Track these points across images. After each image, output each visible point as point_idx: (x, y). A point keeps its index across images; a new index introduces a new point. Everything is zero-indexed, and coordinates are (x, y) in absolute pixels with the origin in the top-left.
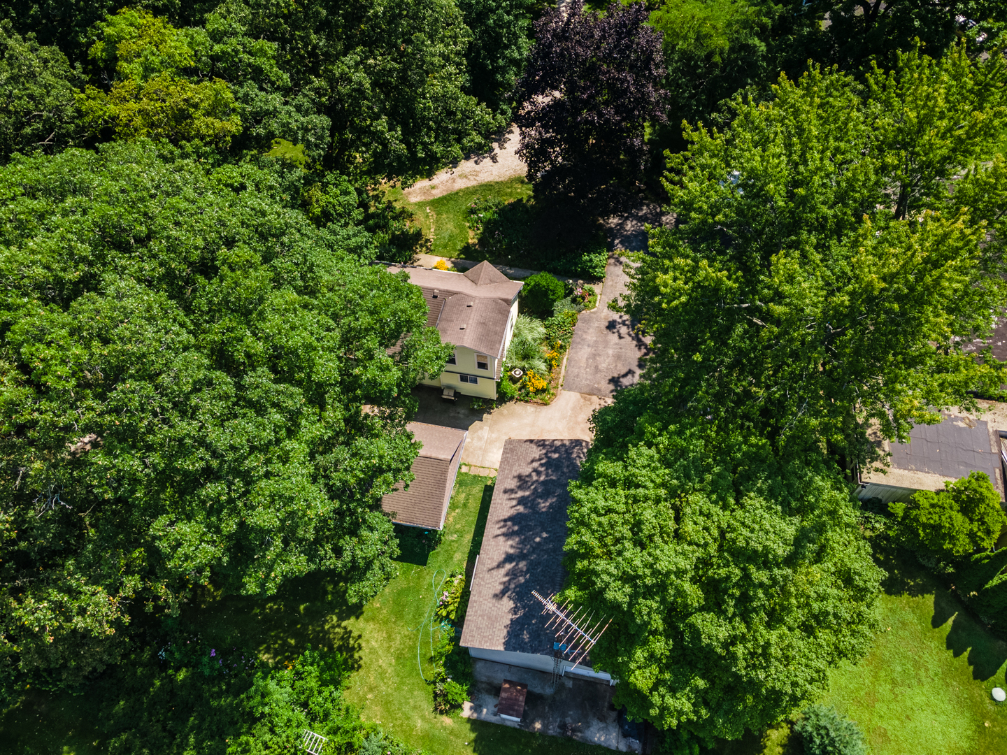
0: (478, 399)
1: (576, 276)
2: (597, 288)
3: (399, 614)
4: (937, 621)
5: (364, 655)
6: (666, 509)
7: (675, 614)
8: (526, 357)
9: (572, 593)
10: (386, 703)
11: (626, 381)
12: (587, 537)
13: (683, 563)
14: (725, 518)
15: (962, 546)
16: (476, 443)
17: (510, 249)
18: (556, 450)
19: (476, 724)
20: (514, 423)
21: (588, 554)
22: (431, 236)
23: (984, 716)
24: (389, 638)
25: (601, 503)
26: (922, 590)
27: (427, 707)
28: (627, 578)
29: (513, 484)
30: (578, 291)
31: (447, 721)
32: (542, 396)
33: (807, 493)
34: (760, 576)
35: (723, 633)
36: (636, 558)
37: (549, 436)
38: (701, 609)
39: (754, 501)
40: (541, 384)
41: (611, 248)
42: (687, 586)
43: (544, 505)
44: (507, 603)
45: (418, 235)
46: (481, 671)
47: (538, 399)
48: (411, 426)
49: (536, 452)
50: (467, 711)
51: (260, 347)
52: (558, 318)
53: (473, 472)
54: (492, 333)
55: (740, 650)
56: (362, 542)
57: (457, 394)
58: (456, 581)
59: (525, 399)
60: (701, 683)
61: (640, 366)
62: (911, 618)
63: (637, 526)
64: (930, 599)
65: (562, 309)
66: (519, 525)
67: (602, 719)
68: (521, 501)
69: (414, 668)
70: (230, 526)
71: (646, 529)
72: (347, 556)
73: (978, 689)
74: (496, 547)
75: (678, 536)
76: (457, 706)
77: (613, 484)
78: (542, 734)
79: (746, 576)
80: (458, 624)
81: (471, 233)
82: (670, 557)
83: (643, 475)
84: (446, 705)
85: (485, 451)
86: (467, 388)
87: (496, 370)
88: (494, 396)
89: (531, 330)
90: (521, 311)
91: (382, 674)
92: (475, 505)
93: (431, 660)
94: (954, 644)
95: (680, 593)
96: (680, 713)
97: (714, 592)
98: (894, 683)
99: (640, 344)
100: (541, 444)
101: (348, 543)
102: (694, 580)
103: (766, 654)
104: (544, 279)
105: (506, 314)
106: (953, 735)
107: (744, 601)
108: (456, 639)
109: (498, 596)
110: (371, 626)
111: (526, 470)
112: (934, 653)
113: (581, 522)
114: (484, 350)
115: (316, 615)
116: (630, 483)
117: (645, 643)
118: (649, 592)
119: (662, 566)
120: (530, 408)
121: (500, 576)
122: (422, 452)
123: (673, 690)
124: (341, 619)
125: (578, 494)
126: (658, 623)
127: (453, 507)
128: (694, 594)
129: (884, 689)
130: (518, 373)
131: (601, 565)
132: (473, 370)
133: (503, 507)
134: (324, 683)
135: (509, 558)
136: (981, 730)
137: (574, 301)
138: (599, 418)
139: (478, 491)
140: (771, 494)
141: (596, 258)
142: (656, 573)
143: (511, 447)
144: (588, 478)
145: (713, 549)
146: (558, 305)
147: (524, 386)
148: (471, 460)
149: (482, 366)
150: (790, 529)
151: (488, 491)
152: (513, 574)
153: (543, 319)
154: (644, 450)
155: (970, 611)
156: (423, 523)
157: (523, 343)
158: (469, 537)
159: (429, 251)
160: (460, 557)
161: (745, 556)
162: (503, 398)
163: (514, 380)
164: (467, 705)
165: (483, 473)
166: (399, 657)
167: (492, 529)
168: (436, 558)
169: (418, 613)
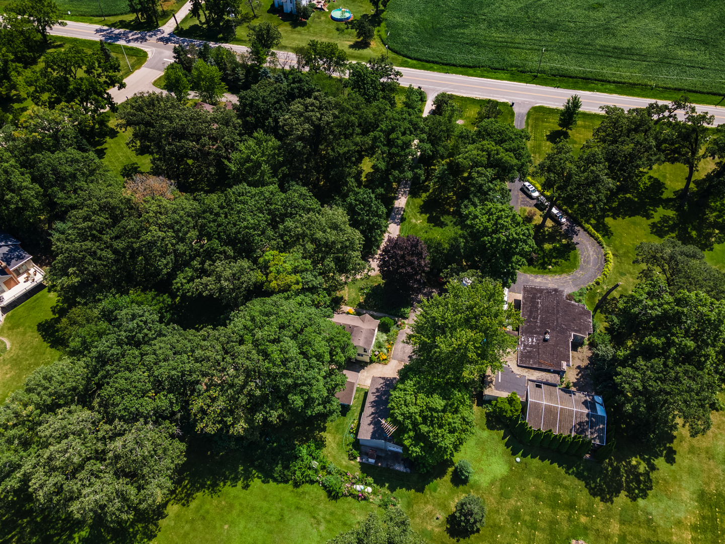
0: (363, 362)
1: (398, 317)
2: (406, 321)
3: (337, 431)
4: (503, 438)
5: (327, 443)
6: (413, 397)
7: (415, 425)
8: (380, 347)
9: (389, 419)
10: (334, 457)
12: (393, 404)
13: (416, 411)
14: (428, 400)
15: (509, 414)
16: (362, 377)
17: (375, 305)
18: (388, 380)
19: (361, 463)
20: (375, 371)
21: (393, 409)
22: (346, 298)
23: (513, 466)
24: (335, 438)
25: (397, 395)
26: (501, 429)
27: (347, 458)
28: (402, 414)
29: (375, 391)
30: (399, 323)
31: (352, 462)
32: (384, 361)
33: (450, 394)
34: (435, 415)
35: (426, 429)
36: (404, 409)
37: (386, 376)
38: (421, 424)
39: (436, 396)
40: (385, 357)
41: (412, 305)
42: (417, 417)
43: (384, 398)
45: (342, 298)
46: (363, 448)
47: (383, 362)
48: (345, 372)
49: (382, 381)
50: (358, 459)
51: (313, 353)
52: (391, 333)
53: (361, 387)
54: (368, 342)
55: (431, 434)
56: (332, 405)
57: (356, 360)
58: (355, 422)
59: (379, 362)
60: (422, 444)
62: (496, 437)
63: (405, 401)
64: (503, 431)
65: (394, 329)
66: (376, 404)
67: (399, 463)
68: (377, 396)
69: (342, 447)
70: (306, 397)
71: (408, 402)
72: (328, 409)
73: (512, 458)
74: (369, 410)
75: (416, 404)
76: (355, 458)
77: (401, 390)
78: (381, 466)
79: (432, 415)
80: (356, 434)
81: (361, 298)
82: (413, 409)
83: (408, 388)
84: (352, 457)
85: (365, 380)
86: (360, 358)
87: (370, 352)
88: (369, 361)
89: (382, 337)
90: (379, 330)
91: (333, 448)
92: (362, 398)
93: (348, 445)
94: (507, 445)
95: (416, 419)
96: (416, 452)
97: (425, 419)
98: (488, 455)
100: (383, 378)
101: (328, 405)
102: (420, 416)
103: (437, 436)
104: (387, 319)
105: (373, 334)
106: (503, 471)
107: (432, 421)
108: (356, 438)
109: (369, 424)
110: (329, 435)
111: (379, 387)
112: (501, 447)
113: (392, 400)
114: (366, 347)
115: (312, 431)
116: (405, 390)
117: (408, 433)
118: (408, 418)
119: (411, 411)
120: (381, 366)
121: (370, 419)
122: (348, 380)
123: (415, 446)
124: (319, 432)
125: (392, 393)
126: (410, 426)
127: (355, 398)
128: (420, 419)
129: (484, 457)
130: (377, 353)
131: (396, 411)
132: (362, 352)
133: (371, 398)
134: (317, 449)
135: (373, 413)
136: (511, 470)
137: (397, 326)
138: (399, 372)
139: (362, 393)
140: (440, 394)
141: (407, 310)
142: (409, 413)
143: (374, 379)
144: (395, 389)
145: (424, 408)
146: (392, 329)
147: (379, 358)
148: (361, 383)
149: (365, 351)
150: (443, 403)
151: (366, 394)
152: (373, 418)
153: (386, 333)
154: (409, 381)
155: (514, 436)
156: (346, 403)
157: (379, 342)
158: (359, 408)
159: (346, 305)
160: (357, 414)
161: (432, 410)
162: (371, 362)
163: (375, 355)
164: (358, 458)
165: (364, 387)
166: (338, 444)
167: (367, 404)
168: (349, 414)
169: (343, 431)
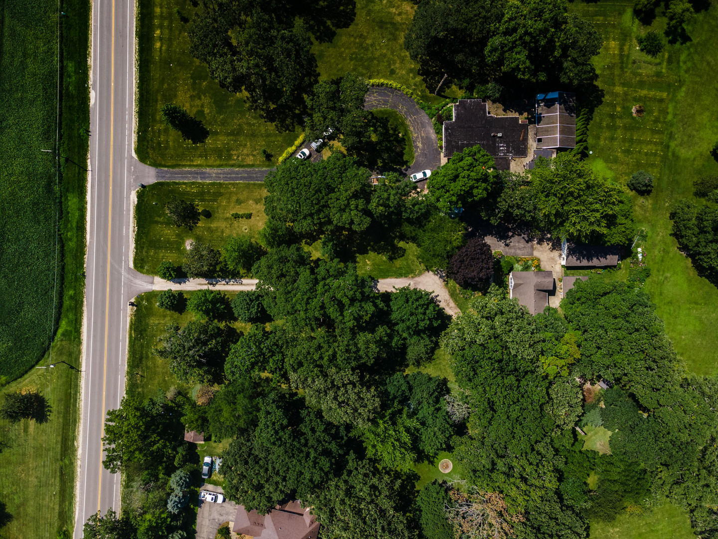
11: (527, 239)
43: (584, 253)
44: (608, 256)
49: (570, 257)
61: (521, 235)
66: (590, 258)
73: (591, 157)
74: (595, 262)
99: (513, 236)
106: (600, 162)
109: (606, 259)
111: (575, 258)
120: (542, 263)
121: (602, 259)
135: (598, 258)
136: (598, 157)
139: (568, 272)
152: (601, 257)
158: (581, 271)
167: (590, 264)
